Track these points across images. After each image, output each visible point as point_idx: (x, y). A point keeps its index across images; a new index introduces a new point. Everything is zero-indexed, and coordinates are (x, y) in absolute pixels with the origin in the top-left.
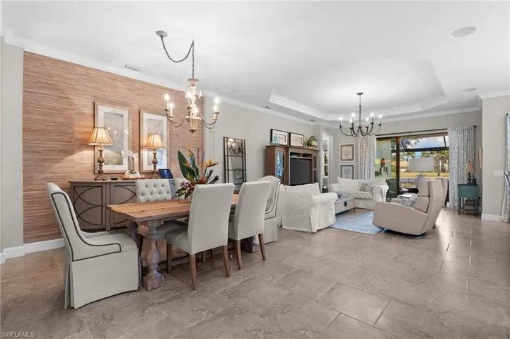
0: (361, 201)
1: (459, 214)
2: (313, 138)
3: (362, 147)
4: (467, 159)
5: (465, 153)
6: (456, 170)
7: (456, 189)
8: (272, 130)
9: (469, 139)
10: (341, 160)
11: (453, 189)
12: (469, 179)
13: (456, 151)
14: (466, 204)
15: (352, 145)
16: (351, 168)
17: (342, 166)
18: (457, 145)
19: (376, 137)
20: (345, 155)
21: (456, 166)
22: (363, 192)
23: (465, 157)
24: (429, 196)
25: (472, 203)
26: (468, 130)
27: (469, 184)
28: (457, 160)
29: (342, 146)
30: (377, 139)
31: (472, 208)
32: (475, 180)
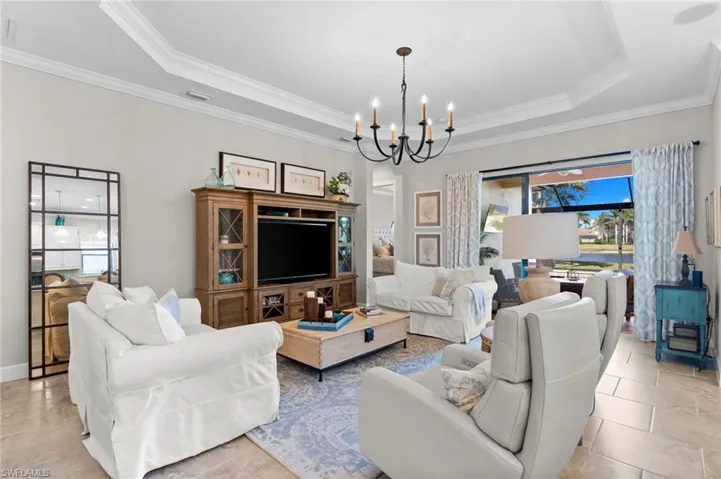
0: (430, 320)
1: (658, 360)
2: (344, 178)
3: (455, 196)
4: (678, 221)
5: (673, 208)
6: (652, 247)
7: (651, 292)
8: (221, 155)
9: (681, 174)
10: (418, 224)
11: (644, 292)
12: (685, 273)
13: (652, 202)
14: (676, 336)
15: (438, 194)
16: (435, 240)
17: (418, 236)
18: (652, 190)
19: (482, 175)
20: (425, 214)
21: (652, 238)
22: (435, 299)
23: (673, 217)
24: (529, 381)
25: (692, 333)
26: (679, 150)
27: (683, 285)
28: (652, 226)
29: (419, 196)
30: (484, 179)
31: (691, 346)
32: (699, 276)
